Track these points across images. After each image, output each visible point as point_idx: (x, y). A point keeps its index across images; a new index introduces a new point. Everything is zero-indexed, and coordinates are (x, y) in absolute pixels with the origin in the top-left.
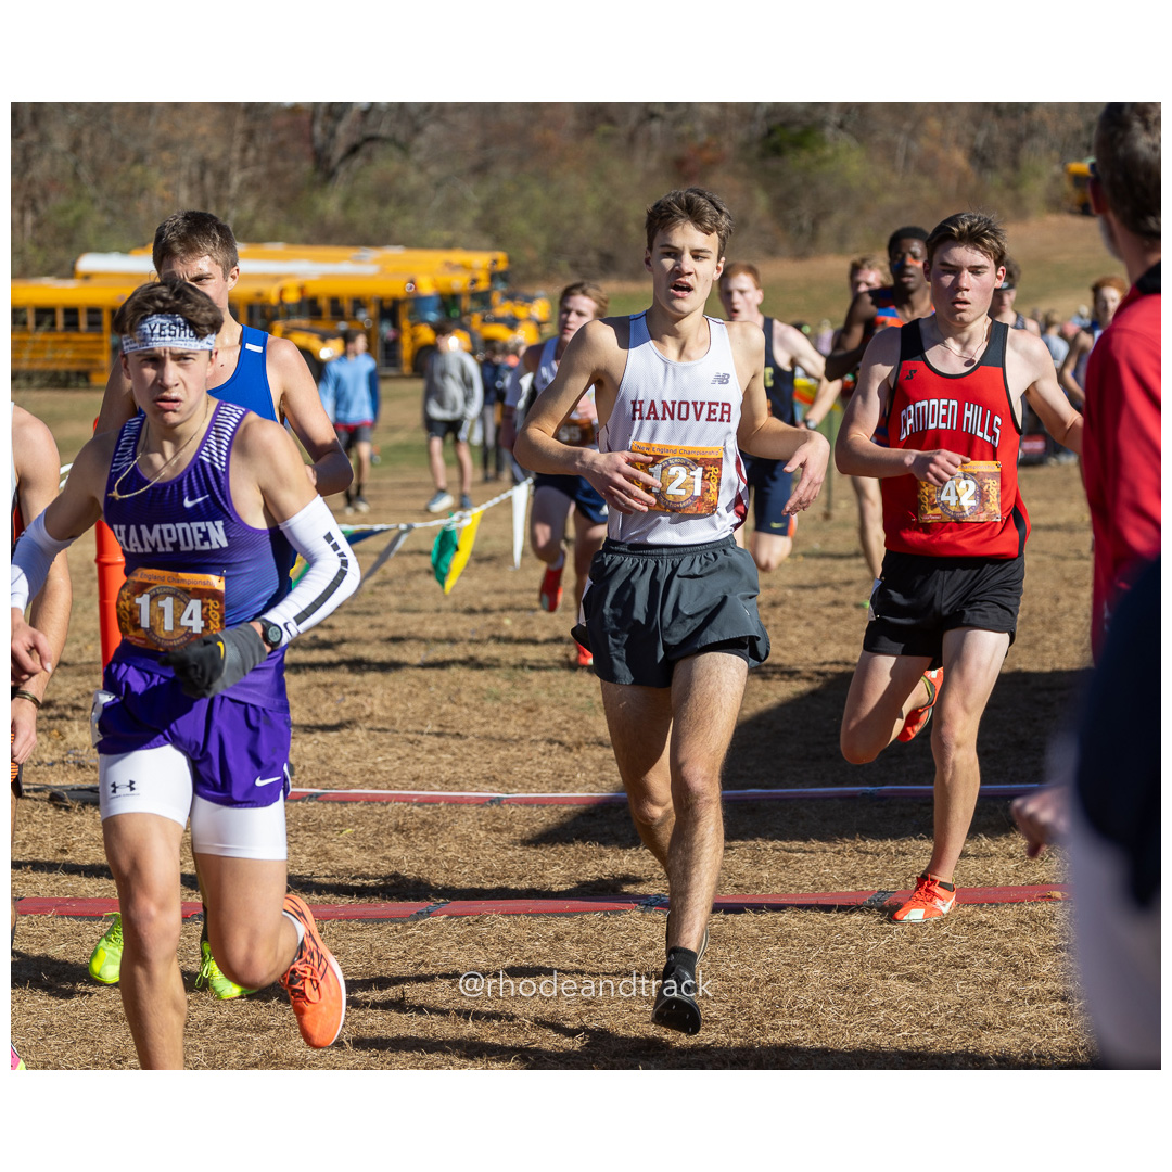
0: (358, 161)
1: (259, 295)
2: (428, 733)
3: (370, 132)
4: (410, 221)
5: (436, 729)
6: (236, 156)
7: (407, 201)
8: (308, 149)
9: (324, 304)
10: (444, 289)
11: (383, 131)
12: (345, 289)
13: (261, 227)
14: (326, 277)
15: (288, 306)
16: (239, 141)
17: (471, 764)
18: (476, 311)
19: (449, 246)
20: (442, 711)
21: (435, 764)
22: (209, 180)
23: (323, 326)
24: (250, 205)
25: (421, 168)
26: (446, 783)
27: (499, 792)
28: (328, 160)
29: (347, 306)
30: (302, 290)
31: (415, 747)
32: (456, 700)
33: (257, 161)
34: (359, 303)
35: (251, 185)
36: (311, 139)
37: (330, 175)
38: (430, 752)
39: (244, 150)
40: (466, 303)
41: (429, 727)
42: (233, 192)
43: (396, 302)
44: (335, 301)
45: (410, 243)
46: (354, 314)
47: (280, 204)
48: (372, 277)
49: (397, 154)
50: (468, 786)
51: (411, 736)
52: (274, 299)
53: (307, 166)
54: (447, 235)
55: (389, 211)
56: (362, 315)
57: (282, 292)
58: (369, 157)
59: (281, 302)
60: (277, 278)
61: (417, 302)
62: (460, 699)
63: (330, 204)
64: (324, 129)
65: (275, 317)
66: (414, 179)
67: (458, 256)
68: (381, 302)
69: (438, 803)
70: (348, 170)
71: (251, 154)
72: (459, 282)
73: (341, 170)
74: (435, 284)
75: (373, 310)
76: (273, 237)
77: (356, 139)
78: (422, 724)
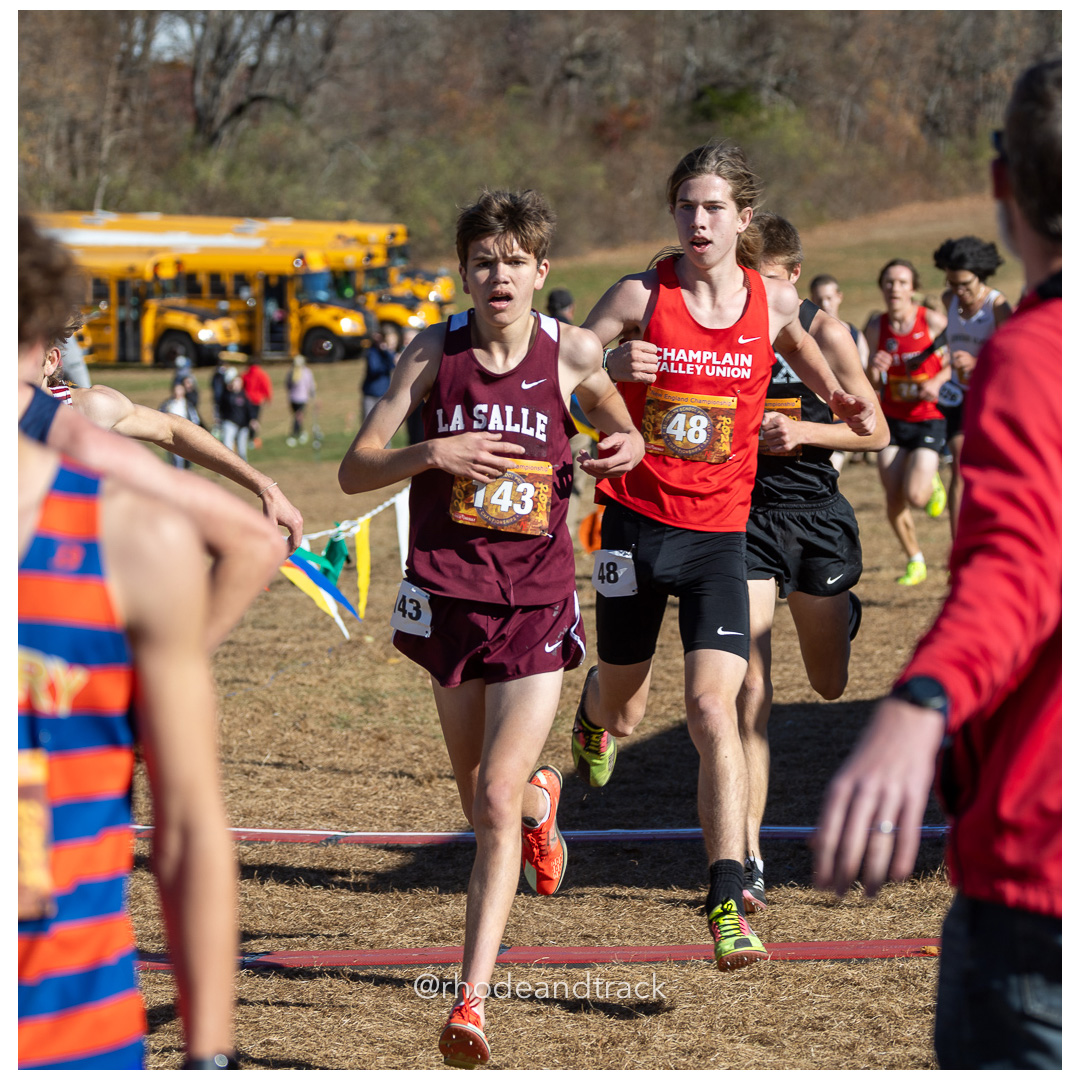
0: (244, 123)
1: (132, 269)
2: (266, 764)
3: (255, 91)
4: (300, 189)
5: (276, 759)
6: (108, 116)
7: (296, 168)
8: (190, 109)
9: (203, 280)
10: (334, 264)
11: (272, 89)
12: (227, 265)
13: (135, 194)
14: (205, 250)
15: (163, 281)
16: (112, 99)
17: (310, 798)
18: (372, 290)
19: (343, 218)
20: (285, 738)
21: (271, 798)
22: (79, 143)
23: (201, 305)
24: (123, 171)
25: (313, 131)
26: (280, 819)
27: (337, 830)
28: (211, 121)
29: (229, 283)
30: (179, 264)
31: (250, 779)
32: (301, 727)
33: (131, 122)
34: (241, 280)
35: (126, 149)
36: (192, 98)
37: (213, 138)
38: (267, 784)
39: (118, 110)
40: (360, 280)
41: (268, 757)
42: (104, 155)
43: (283, 279)
44: (215, 277)
45: (299, 214)
46: (237, 292)
47: (157, 170)
48: (258, 251)
49: (288, 116)
50: (304, 824)
51: (247, 767)
52: (148, 275)
53: (188, 127)
54: (341, 205)
55: (277, 178)
56: (245, 293)
57: (156, 267)
58: (256, 118)
59: (156, 277)
60: (152, 251)
61: (305, 281)
62: (306, 726)
63: (211, 171)
64: (206, 87)
65: (150, 295)
66: (305, 143)
67: (352, 229)
68: (266, 278)
69: (269, 841)
70: (232, 133)
71: (125, 114)
72: (353, 257)
73: (225, 133)
74: (326, 260)
75: (257, 288)
76: (149, 207)
77: (242, 98)
78: (261, 753)
